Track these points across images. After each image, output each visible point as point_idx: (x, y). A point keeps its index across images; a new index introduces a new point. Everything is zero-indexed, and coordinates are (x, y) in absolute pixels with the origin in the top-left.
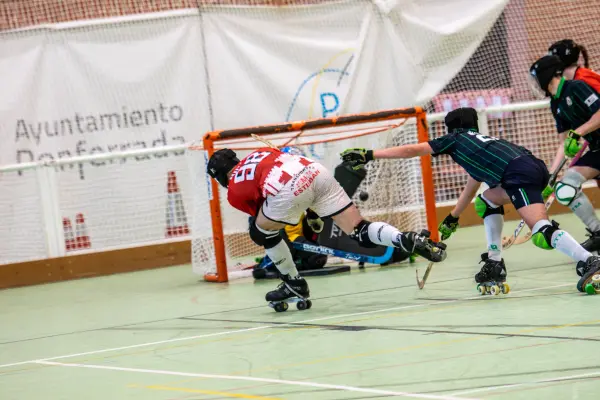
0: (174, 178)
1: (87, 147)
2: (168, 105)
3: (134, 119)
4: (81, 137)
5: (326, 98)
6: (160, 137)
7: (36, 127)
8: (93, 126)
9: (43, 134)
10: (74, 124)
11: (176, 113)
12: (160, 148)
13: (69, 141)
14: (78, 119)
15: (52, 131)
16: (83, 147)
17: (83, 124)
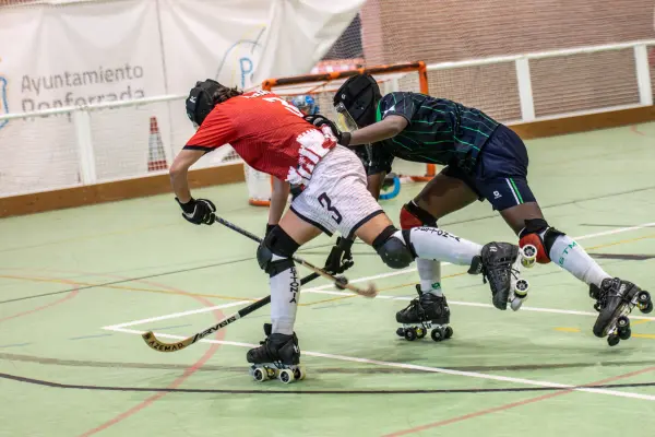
0: (156, 124)
1: (74, 97)
2: (132, 65)
3: (107, 76)
4: (69, 89)
5: (245, 62)
6: (126, 90)
7: (36, 80)
8: (79, 80)
9: (42, 87)
10: (64, 79)
11: (138, 72)
12: (126, 100)
13: (60, 93)
14: (67, 76)
15: (48, 84)
16: (70, 97)
17: (71, 79)
